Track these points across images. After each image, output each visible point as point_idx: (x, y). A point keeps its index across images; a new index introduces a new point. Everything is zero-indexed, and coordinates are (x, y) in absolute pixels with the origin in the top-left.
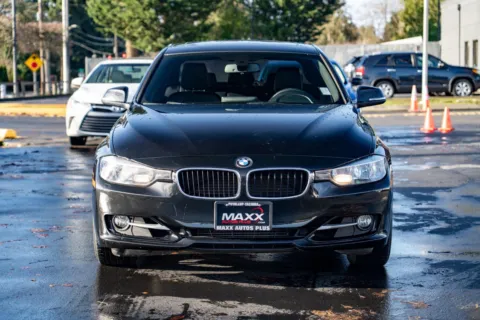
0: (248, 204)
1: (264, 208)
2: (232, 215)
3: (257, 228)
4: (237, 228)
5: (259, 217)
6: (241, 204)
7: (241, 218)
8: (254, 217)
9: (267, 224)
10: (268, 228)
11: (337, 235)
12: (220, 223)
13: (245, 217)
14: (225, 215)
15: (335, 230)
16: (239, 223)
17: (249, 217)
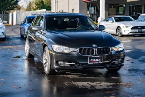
0: (97, 57)
1: (101, 58)
2: (93, 60)
3: (99, 63)
4: (94, 63)
5: (99, 60)
6: (95, 57)
7: (95, 60)
8: (98, 60)
9: (101, 62)
10: (101, 63)
11: (115, 64)
12: (90, 62)
13: (96, 60)
14: (91, 60)
15: (114, 63)
16: (95, 62)
17: (97, 60)
